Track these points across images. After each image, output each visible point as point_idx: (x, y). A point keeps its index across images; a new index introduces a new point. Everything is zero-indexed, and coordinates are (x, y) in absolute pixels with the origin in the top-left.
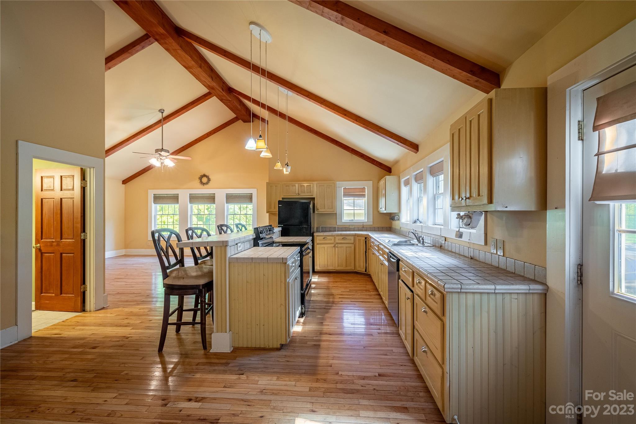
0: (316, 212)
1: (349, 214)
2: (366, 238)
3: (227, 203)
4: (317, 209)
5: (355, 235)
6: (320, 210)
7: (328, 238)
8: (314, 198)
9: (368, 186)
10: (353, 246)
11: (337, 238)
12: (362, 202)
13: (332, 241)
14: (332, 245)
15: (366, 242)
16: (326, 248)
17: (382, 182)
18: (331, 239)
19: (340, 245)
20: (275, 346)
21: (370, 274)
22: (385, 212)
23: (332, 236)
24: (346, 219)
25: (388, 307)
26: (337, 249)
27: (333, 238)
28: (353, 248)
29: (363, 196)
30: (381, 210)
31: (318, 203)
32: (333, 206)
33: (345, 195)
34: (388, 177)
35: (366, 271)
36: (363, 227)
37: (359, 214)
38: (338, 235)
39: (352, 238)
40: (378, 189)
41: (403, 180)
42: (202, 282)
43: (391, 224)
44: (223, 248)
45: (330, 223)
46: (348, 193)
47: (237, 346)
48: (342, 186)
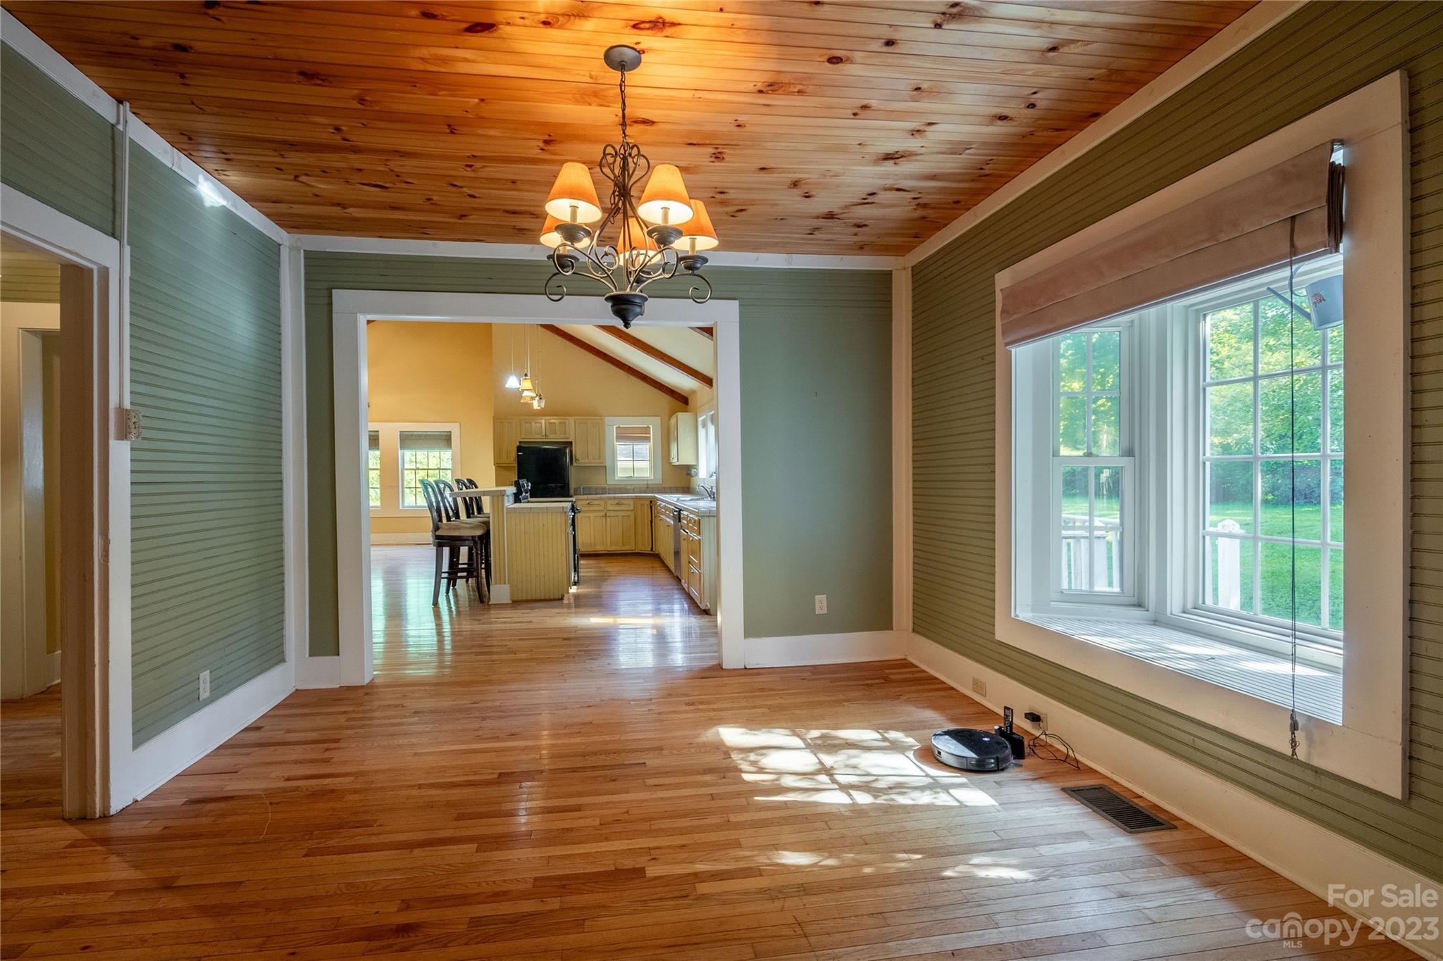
0: (575, 464)
1: (625, 469)
2: (651, 502)
3: (401, 448)
4: (576, 460)
5: (636, 498)
6: (581, 461)
7: (596, 502)
8: (571, 442)
9: (654, 425)
10: (632, 514)
11: (609, 502)
12: (644, 448)
13: (601, 508)
14: (601, 514)
15: (651, 507)
16: (592, 519)
17: (673, 420)
18: (600, 505)
19: (612, 514)
20: (556, 597)
21: (658, 554)
22: (678, 464)
23: (601, 499)
24: (620, 475)
25: (675, 570)
26: (608, 519)
27: (602, 503)
28: (633, 517)
29: (648, 439)
30: (673, 461)
31: (577, 449)
32: (600, 453)
33: (619, 438)
34: (680, 414)
35: (652, 550)
36: (648, 488)
37: (641, 469)
38: (610, 499)
39: (631, 502)
40: (668, 429)
41: (700, 419)
42: (479, 532)
43: (689, 482)
44: (500, 498)
45: (596, 481)
46: (624, 435)
47: (515, 599)
48: (612, 425)
